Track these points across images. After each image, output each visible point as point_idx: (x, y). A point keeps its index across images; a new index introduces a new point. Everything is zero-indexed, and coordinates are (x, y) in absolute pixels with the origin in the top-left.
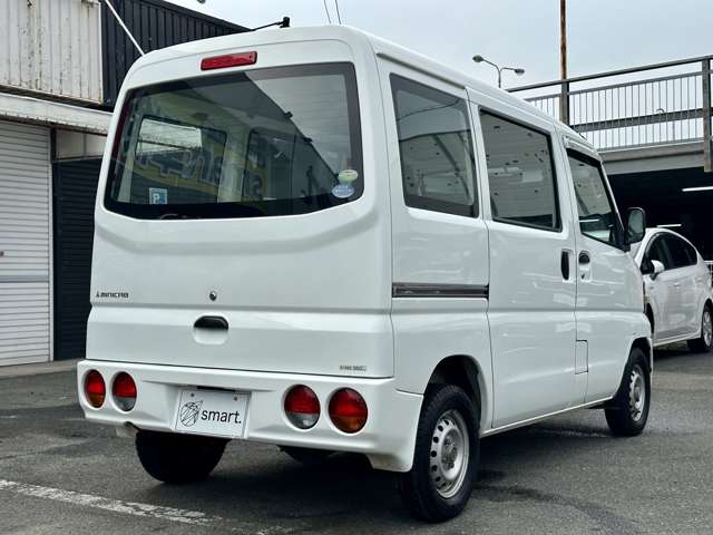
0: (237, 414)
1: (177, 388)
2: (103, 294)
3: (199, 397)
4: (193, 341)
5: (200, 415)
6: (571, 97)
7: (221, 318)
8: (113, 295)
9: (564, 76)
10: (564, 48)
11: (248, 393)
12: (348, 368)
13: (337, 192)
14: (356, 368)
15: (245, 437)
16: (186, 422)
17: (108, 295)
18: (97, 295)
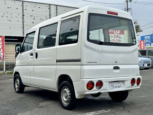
0: (121, 86)
2: (89, 62)
3: (113, 84)
4: (113, 72)
5: (114, 87)
7: (118, 66)
8: (92, 62)
11: (123, 81)
15: (124, 90)
16: (112, 89)
17: (90, 62)
18: (87, 63)
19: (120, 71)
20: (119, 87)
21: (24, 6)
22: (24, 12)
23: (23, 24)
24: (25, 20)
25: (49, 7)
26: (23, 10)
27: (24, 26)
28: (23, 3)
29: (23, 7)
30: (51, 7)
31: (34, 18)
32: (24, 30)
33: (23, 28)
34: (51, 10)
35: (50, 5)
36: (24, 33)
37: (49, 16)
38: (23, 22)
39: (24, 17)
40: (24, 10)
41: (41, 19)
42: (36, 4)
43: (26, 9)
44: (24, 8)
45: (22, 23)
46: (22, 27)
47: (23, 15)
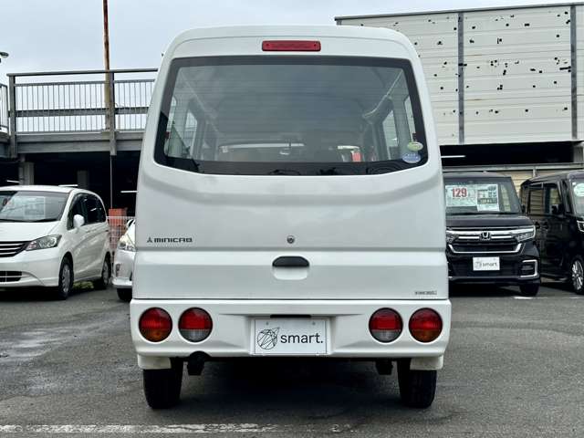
0: (317, 336)
1: (251, 318)
2: (157, 240)
3: (273, 325)
4: (273, 277)
5: (279, 339)
6: (116, 85)
9: (108, 67)
10: (107, 44)
11: (331, 318)
12: (421, 293)
13: (407, 159)
14: (428, 293)
15: (329, 353)
16: (264, 346)
17: (164, 240)
18: (150, 240)
19: (308, 277)
20: (307, 339)
21: (465, 30)
22: (466, 51)
23: (461, 99)
24: (467, 81)
25: (569, 17)
26: (461, 45)
27: (465, 103)
28: (460, 20)
29: (461, 35)
30: (578, 13)
31: (505, 71)
32: (466, 117)
33: (461, 113)
34: (578, 29)
35: (573, 6)
36: (463, 133)
37: (569, 53)
38: (461, 90)
39: (466, 70)
40: (465, 45)
41: (533, 70)
42: (512, 12)
43: (471, 41)
44: (465, 35)
45: (456, 96)
46: (457, 110)
47: (460, 65)
